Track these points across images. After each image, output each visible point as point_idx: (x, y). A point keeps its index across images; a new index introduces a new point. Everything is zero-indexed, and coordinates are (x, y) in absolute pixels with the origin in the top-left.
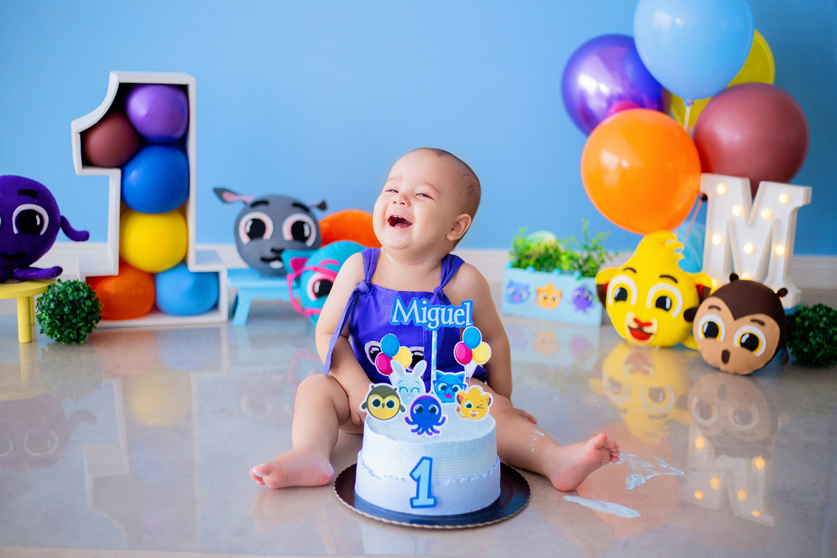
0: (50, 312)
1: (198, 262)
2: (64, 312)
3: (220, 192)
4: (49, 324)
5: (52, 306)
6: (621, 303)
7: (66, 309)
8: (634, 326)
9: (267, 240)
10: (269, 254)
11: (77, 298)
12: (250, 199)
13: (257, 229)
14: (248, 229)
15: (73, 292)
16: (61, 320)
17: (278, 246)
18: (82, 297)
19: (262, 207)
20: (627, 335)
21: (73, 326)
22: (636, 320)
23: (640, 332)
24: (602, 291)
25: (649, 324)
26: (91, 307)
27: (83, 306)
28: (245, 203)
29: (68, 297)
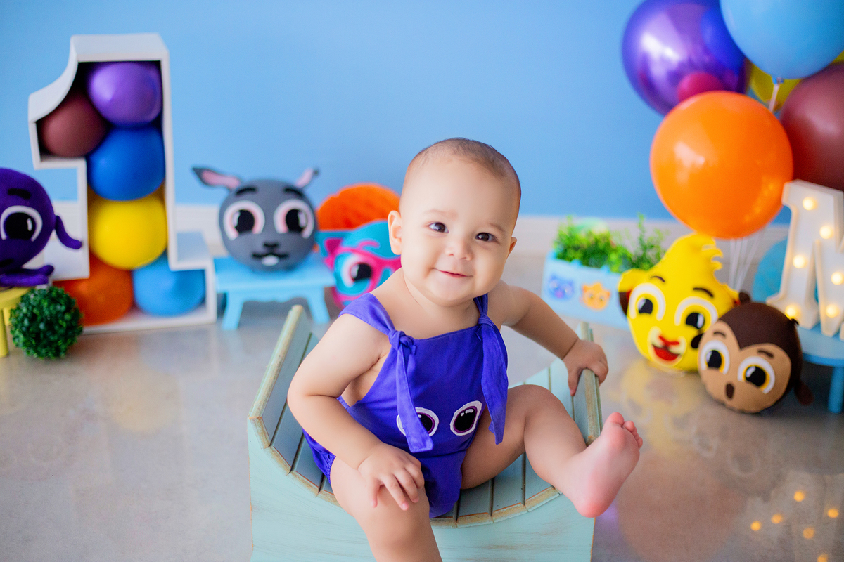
0: (24, 329)
1: (180, 257)
2: (40, 330)
3: (199, 172)
4: (24, 344)
5: (26, 322)
6: (645, 317)
7: (42, 326)
8: (659, 344)
9: (257, 235)
10: (260, 249)
11: (54, 313)
12: (235, 184)
13: (246, 221)
14: (235, 222)
15: (49, 305)
16: (37, 338)
17: (271, 239)
18: (58, 312)
19: (249, 195)
20: (650, 354)
21: (50, 344)
22: (661, 338)
23: (665, 351)
24: (624, 299)
25: (676, 343)
26: (71, 321)
27: (60, 322)
28: (229, 189)
29: (43, 312)
